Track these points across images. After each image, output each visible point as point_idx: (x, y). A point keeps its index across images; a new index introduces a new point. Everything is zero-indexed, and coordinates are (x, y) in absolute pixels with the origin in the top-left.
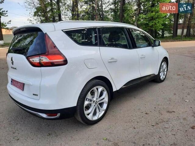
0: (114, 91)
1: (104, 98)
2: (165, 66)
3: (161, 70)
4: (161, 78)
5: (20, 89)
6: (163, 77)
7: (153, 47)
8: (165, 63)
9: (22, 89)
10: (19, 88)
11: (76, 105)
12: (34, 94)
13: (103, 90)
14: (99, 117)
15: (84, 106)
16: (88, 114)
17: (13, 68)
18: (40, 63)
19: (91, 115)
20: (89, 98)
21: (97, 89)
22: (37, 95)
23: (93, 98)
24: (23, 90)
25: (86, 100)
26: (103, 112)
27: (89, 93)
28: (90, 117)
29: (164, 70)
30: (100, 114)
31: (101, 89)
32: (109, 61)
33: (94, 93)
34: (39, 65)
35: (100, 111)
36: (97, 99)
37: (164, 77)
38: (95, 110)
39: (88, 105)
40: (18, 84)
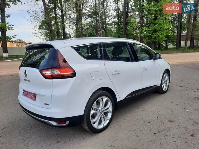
0: (118, 101)
1: (108, 108)
2: (167, 78)
3: (164, 81)
4: (164, 89)
5: (32, 99)
6: (165, 89)
7: (154, 59)
8: (167, 74)
9: (34, 100)
11: (83, 114)
13: (108, 101)
14: (104, 126)
15: (91, 115)
16: (94, 123)
17: (26, 80)
18: (52, 75)
19: (97, 123)
20: (95, 108)
21: (102, 99)
23: (98, 107)
25: (92, 109)
26: (108, 121)
27: (95, 103)
28: (95, 126)
29: (167, 81)
30: (105, 123)
31: (105, 99)
32: (113, 73)
33: (99, 102)
34: (51, 77)
35: (105, 121)
36: (102, 108)
37: (167, 88)
38: (101, 119)
39: (93, 114)
40: (30, 95)
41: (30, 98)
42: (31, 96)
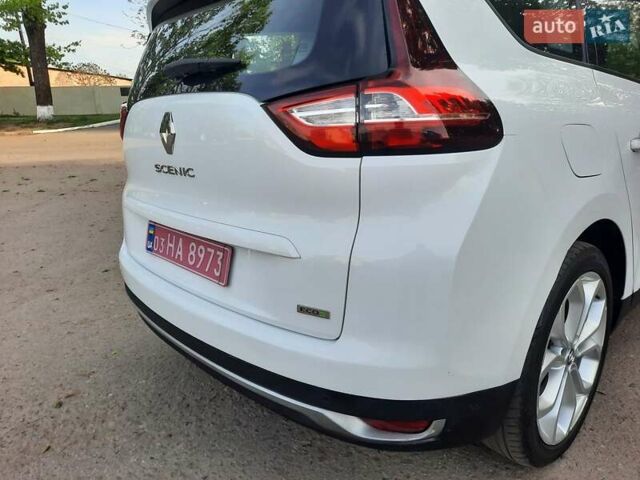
5: (210, 275)
9: (219, 279)
10: (200, 269)
11: (519, 376)
12: (301, 309)
14: (571, 428)
17: (170, 170)
22: (326, 315)
24: (228, 284)
25: (549, 346)
26: (584, 400)
32: (635, 144)
34: (352, 143)
40: (192, 253)
41: (193, 268)
42: (202, 256)
